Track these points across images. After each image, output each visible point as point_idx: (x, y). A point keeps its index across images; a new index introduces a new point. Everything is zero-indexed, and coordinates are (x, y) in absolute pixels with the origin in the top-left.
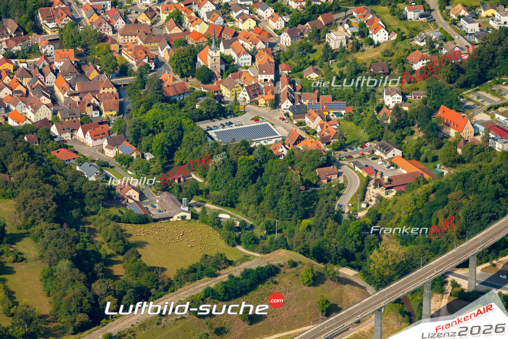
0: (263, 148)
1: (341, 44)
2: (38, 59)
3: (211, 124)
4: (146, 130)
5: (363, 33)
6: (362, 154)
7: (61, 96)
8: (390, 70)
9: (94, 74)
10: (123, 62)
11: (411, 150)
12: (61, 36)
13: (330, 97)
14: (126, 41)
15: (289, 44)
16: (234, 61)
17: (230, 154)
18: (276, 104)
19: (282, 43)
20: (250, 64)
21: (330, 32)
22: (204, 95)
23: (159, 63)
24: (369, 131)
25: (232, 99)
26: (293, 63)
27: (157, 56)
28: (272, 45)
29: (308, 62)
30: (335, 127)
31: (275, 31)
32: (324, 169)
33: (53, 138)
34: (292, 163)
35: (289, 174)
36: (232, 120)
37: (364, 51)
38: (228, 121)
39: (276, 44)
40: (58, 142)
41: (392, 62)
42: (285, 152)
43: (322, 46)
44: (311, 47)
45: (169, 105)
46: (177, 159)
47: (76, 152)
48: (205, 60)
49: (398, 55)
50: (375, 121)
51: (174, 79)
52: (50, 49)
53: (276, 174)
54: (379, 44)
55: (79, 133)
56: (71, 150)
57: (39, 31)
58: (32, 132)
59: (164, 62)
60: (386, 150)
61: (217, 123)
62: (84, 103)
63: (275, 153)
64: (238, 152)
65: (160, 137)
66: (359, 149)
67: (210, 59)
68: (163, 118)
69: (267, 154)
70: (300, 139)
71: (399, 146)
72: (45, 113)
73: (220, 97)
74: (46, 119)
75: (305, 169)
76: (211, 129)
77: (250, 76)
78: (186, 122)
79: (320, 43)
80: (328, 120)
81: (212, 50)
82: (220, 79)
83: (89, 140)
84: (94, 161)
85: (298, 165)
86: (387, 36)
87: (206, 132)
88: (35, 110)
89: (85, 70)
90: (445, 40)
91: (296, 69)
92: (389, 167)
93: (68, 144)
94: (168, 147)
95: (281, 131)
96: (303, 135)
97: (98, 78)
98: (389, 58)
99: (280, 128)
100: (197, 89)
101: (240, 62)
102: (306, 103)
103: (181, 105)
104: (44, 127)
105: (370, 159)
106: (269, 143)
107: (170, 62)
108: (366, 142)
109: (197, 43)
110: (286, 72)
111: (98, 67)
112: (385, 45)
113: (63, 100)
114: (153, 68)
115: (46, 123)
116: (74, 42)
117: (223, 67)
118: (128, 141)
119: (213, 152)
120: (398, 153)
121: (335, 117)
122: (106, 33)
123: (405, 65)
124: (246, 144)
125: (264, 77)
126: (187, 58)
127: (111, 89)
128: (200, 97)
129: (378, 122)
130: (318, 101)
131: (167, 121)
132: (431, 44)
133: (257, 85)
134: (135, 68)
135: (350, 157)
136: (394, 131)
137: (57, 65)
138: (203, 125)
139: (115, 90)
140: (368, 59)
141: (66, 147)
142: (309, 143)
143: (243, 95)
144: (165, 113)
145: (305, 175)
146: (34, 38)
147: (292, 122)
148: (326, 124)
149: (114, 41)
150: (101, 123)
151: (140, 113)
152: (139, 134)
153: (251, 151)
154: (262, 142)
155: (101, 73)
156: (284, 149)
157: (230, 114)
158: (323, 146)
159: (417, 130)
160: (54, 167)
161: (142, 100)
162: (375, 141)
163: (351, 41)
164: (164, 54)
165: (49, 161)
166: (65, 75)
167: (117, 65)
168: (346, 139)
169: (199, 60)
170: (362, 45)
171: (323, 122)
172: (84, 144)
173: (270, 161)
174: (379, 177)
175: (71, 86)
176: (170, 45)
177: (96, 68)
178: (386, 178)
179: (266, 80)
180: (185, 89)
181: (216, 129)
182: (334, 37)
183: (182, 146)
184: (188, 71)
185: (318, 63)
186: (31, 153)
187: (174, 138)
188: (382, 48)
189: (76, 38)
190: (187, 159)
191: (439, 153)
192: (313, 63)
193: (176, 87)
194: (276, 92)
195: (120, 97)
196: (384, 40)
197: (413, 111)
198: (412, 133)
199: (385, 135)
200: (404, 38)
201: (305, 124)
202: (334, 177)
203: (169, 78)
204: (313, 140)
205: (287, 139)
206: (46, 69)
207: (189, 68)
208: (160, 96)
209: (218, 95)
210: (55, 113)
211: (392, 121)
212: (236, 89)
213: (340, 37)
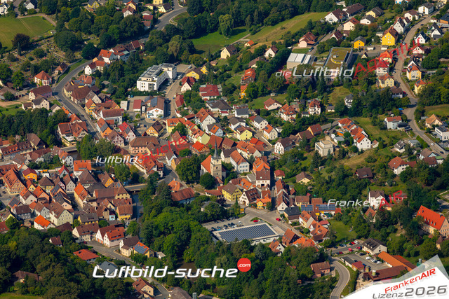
0: (263, 246)
1: (329, 151)
2: (59, 169)
3: (215, 225)
4: (158, 231)
5: (349, 142)
6: (352, 250)
7: (81, 202)
8: (374, 174)
9: (109, 182)
10: (135, 171)
11: (395, 246)
12: (79, 148)
13: (321, 199)
14: (137, 152)
15: (282, 152)
16: (234, 168)
17: (234, 252)
18: (272, 206)
19: (276, 151)
20: (248, 171)
21: (319, 141)
22: (208, 199)
23: (167, 171)
24: (357, 230)
25: (233, 203)
26: (286, 169)
27: (164, 165)
28: (267, 154)
29: (300, 168)
30: (326, 226)
31: (270, 141)
32: (318, 264)
33: (74, 239)
34: (289, 260)
35: (288, 269)
36: (234, 221)
37: (349, 157)
38: (230, 222)
39: (270, 152)
40: (80, 243)
41: (375, 168)
42: (283, 250)
43: (312, 154)
44: (302, 155)
45: (177, 209)
46: (186, 258)
47: (96, 253)
48: (208, 168)
49: (380, 161)
50: (362, 221)
51: (181, 186)
52: (69, 160)
53: (275, 270)
54: (362, 151)
55: (98, 235)
56: (91, 251)
57: (59, 143)
58: (56, 235)
59: (171, 171)
60: (373, 247)
61: (221, 224)
62: (101, 208)
63: (273, 250)
64: (241, 251)
65: (170, 238)
66: (348, 245)
67: (212, 167)
68: (173, 220)
69: (267, 252)
70: (296, 238)
71: (384, 242)
72: (67, 217)
73: (222, 201)
74: (68, 223)
75: (301, 265)
76: (215, 230)
77: (249, 181)
78: (193, 224)
79: (310, 151)
80: (320, 220)
81: (214, 159)
82: (221, 185)
83: (107, 242)
84: (112, 260)
85: (294, 261)
86: (370, 145)
87: (211, 232)
88: (58, 215)
89: (101, 179)
90: (422, 147)
91: (290, 175)
92: (376, 262)
93: (89, 245)
94: (177, 246)
95: (278, 231)
96: (298, 233)
97: (113, 185)
98: (372, 164)
99: (277, 228)
100: (202, 194)
101: (239, 169)
102: (299, 205)
103: (188, 209)
104: (66, 230)
105: (358, 255)
106: (268, 241)
107: (177, 170)
108: (354, 240)
109: (200, 153)
110: (281, 178)
111: (113, 175)
112: (368, 152)
113: (82, 205)
114: (161, 176)
115: (68, 226)
116: (91, 153)
117: (224, 174)
118: (141, 241)
119: (219, 250)
120: (384, 249)
121: (326, 217)
122: (119, 145)
123: (387, 170)
124: (247, 242)
125: (261, 182)
126: (192, 167)
127: (125, 195)
128: (205, 201)
129: (364, 222)
130: (310, 203)
131: (176, 224)
132: (409, 151)
133: (255, 189)
134: (146, 176)
135: (340, 253)
136: (379, 229)
137: (76, 174)
138: (208, 226)
139: (128, 196)
140: (354, 165)
141: (87, 248)
142: (303, 242)
143: (243, 199)
144: (174, 216)
145: (301, 270)
146: (55, 151)
147: (288, 223)
148: (318, 223)
149: (126, 153)
150: (117, 226)
151: (151, 216)
152: (152, 235)
153: (252, 249)
154: (262, 241)
155: (116, 180)
156: (281, 247)
157: (232, 216)
158: (316, 243)
159: (399, 228)
160: (77, 266)
161: (153, 205)
162: (363, 238)
163: (337, 149)
164: (171, 163)
165: (72, 261)
166: (84, 183)
167: (130, 173)
168: (336, 237)
169: (202, 167)
170: (347, 153)
171: (315, 222)
172: (102, 245)
173: (270, 258)
174: (367, 271)
175: (89, 193)
176: (176, 155)
177: (111, 177)
178: (374, 271)
179: (263, 185)
180: (191, 194)
181: (220, 230)
182: (323, 145)
183: (190, 245)
184: (193, 178)
185: (309, 169)
186: (57, 254)
187: (183, 238)
188: (366, 155)
189: (93, 149)
190: (195, 257)
191: (420, 248)
192: (304, 169)
193: (183, 192)
194: (272, 196)
195: (133, 202)
196: (367, 147)
197: (396, 212)
198: (396, 231)
199: (371, 233)
200: (385, 146)
201: (299, 224)
202: (327, 271)
203: (176, 184)
204: (307, 239)
205: (284, 237)
206: (67, 178)
207: (194, 175)
208: (169, 201)
209: (221, 199)
210: (75, 218)
211: (377, 220)
212: (237, 193)
213: (328, 146)
